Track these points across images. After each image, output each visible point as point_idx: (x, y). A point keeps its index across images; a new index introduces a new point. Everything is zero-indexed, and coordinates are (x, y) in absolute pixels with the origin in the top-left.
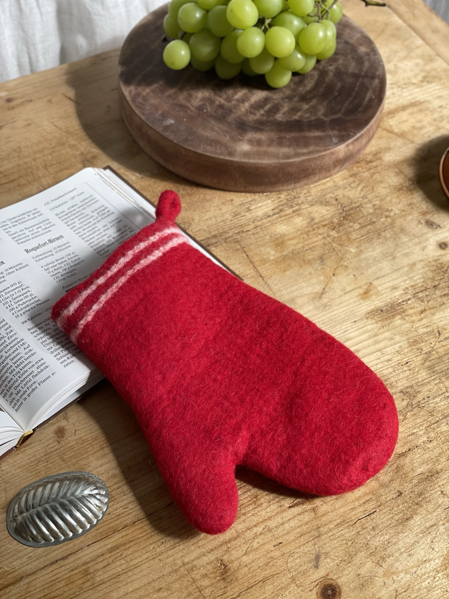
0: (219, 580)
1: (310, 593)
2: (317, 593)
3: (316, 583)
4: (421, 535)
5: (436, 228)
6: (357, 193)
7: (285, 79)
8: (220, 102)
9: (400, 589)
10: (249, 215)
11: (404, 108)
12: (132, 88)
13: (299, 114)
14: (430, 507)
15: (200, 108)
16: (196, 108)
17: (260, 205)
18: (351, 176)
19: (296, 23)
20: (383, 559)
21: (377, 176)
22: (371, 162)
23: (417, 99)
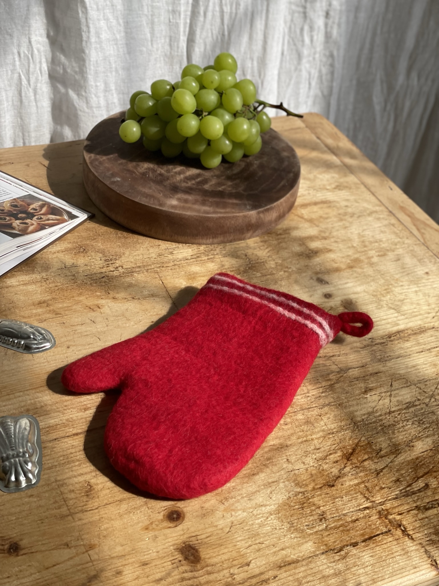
0: (83, 496)
1: (158, 514)
2: (164, 515)
3: (165, 508)
4: (262, 487)
5: (325, 284)
6: (264, 253)
7: (216, 161)
8: (160, 172)
9: (236, 522)
10: (170, 257)
11: (316, 204)
12: (93, 155)
13: (223, 187)
14: (275, 469)
15: (144, 174)
16: (141, 174)
17: (182, 251)
18: (262, 242)
19: (227, 117)
20: (226, 499)
21: (284, 245)
22: (280, 234)
23: (328, 199)
